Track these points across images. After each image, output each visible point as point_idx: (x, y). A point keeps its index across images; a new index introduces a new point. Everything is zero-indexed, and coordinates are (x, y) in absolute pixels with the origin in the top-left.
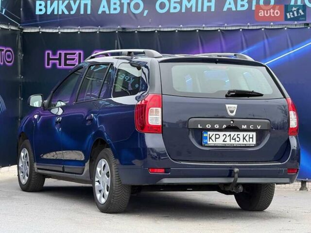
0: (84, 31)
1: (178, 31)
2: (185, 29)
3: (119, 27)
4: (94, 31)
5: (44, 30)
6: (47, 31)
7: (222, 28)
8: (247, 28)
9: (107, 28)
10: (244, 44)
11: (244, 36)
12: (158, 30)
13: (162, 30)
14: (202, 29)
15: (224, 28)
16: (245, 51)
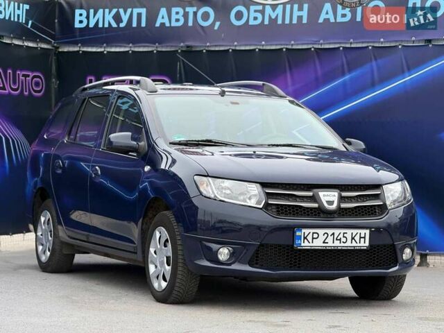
0: (136, 49)
1: (260, 50)
2: (268, 48)
3: (182, 44)
4: (150, 49)
5: (85, 49)
6: (90, 49)
7: (316, 46)
8: (348, 46)
9: (167, 46)
11: (346, 57)
12: (233, 48)
13: (238, 48)
14: (290, 47)
15: (320, 47)
16: (347, 77)
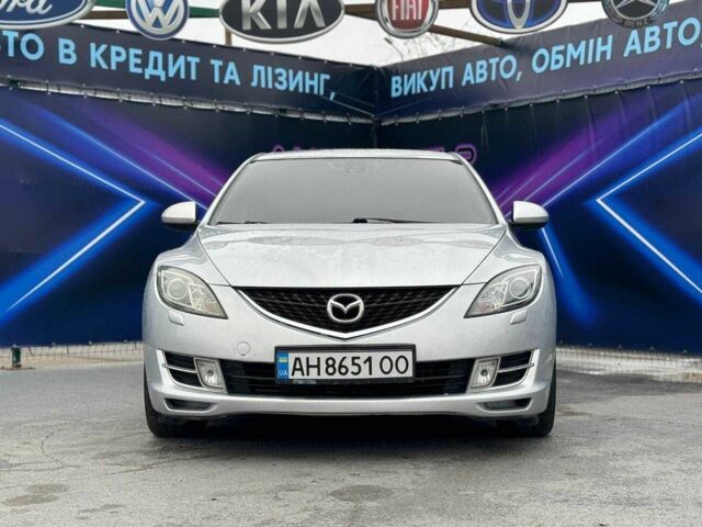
0: (445, 115)
1: (561, 100)
2: (570, 97)
3: (485, 104)
4: (457, 114)
5: (400, 121)
6: (405, 120)
7: (620, 88)
8: (656, 83)
9: (472, 108)
10: (654, 113)
11: (653, 97)
12: (534, 101)
13: (538, 102)
14: (591, 93)
15: (624, 88)
16: (656, 125)
